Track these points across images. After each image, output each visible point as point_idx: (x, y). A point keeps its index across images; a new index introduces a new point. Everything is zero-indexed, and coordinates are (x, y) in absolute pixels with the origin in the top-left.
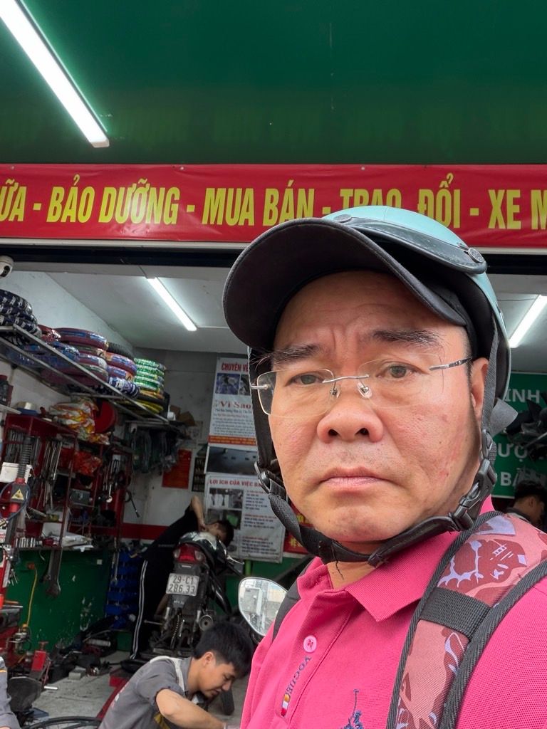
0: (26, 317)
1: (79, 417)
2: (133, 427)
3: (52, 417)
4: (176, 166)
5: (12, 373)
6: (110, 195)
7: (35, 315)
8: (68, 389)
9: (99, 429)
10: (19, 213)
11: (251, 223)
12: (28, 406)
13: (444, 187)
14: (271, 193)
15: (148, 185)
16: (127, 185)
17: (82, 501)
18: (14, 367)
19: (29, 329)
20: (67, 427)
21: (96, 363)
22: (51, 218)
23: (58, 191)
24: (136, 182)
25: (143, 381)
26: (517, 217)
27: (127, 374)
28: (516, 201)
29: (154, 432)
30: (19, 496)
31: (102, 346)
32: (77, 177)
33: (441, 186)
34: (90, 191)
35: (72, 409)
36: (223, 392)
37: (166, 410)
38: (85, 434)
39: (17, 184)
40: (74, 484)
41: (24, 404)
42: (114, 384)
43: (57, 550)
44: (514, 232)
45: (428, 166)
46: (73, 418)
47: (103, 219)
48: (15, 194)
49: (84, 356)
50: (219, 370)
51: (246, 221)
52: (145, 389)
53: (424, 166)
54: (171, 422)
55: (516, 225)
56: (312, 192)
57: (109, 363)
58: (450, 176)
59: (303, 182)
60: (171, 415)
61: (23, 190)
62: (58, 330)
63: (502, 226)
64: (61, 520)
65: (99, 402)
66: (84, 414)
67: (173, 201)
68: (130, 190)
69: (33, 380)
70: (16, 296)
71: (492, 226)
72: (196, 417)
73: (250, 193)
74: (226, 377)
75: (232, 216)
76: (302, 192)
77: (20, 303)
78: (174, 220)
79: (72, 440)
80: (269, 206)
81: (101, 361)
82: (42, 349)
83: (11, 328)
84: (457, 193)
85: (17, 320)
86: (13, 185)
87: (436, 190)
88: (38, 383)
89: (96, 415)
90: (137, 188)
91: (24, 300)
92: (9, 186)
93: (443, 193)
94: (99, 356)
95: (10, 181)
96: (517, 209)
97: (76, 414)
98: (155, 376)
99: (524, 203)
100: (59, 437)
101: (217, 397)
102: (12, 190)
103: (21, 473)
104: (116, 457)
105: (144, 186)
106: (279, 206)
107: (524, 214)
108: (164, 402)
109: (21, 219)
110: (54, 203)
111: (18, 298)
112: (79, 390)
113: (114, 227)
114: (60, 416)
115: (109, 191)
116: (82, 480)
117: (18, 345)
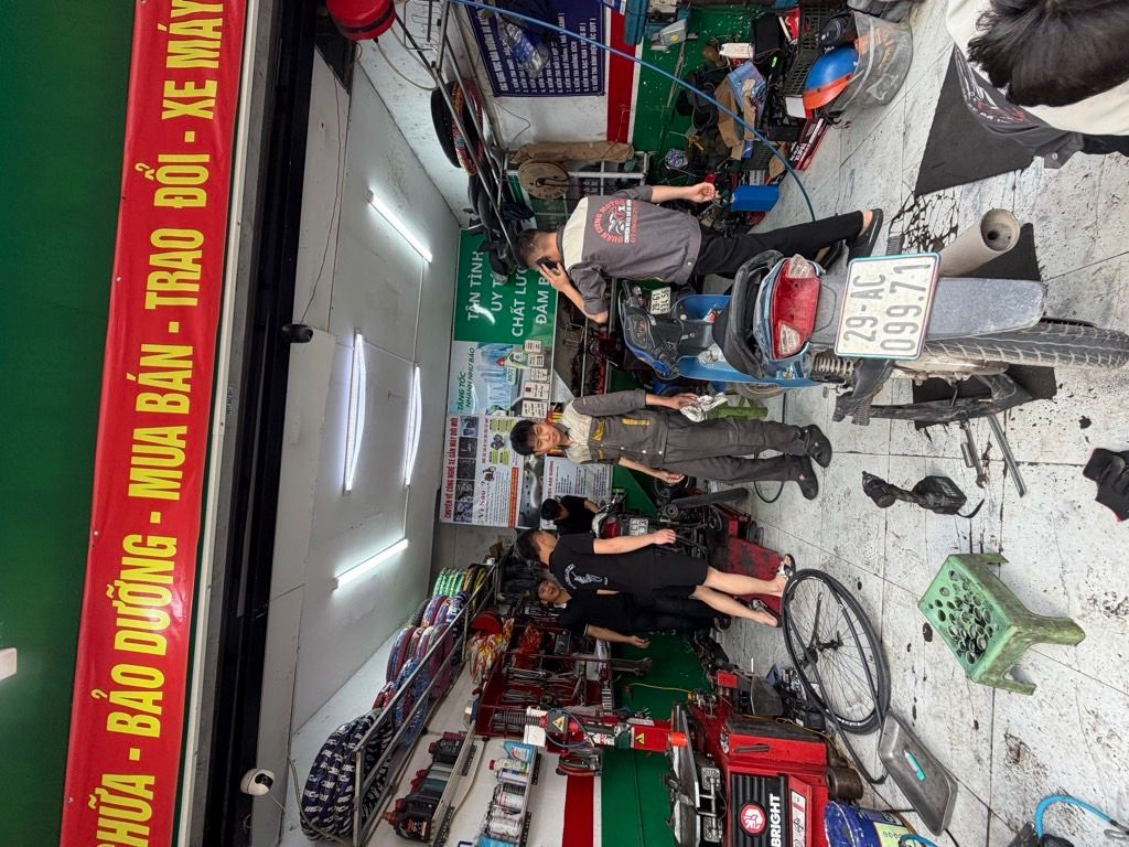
0: (354, 730)
1: (482, 652)
2: (500, 597)
3: (483, 680)
4: (91, 542)
5: (433, 733)
6: (127, 640)
7: (351, 719)
8: (458, 663)
9: (499, 630)
10: (142, 783)
11: (183, 430)
12: (469, 711)
13: (154, 175)
14: (142, 404)
15: (117, 583)
16: (115, 614)
17: (565, 641)
18: (425, 732)
19: (366, 727)
20: (493, 666)
21: (427, 638)
22: (154, 731)
23: (113, 723)
24: (111, 600)
25: (455, 588)
26: (200, 85)
27: (445, 604)
28: (180, 86)
29: (506, 577)
30: (560, 723)
31: (410, 632)
32: (96, 693)
33: (152, 178)
34: (117, 673)
35: (476, 660)
36: (471, 515)
37: (485, 567)
38: (502, 643)
39: (98, 791)
40: (550, 651)
41: (467, 715)
42: (452, 617)
43: (610, 663)
44: (220, 90)
45: (123, 195)
46: (485, 658)
47: (161, 649)
48: (112, 792)
49: (418, 652)
50: (451, 520)
51: (180, 437)
52: (462, 586)
53: (122, 200)
54: (496, 562)
55: (211, 87)
56: (145, 348)
57: (432, 624)
58: (138, 167)
59: (131, 361)
60: (489, 562)
61: (109, 780)
62: (388, 681)
63: (212, 103)
64: (583, 663)
65: (472, 632)
66: (483, 647)
67: (144, 544)
68: (122, 609)
69: (444, 705)
70: (322, 750)
71: (210, 115)
72: (495, 542)
73: (139, 434)
74: (457, 514)
75: (172, 457)
76: (144, 362)
77: (331, 742)
78: (171, 542)
79: (508, 657)
80: (162, 406)
81: (426, 633)
82: (400, 704)
83: (359, 754)
84: (162, 158)
85: (351, 746)
86: (98, 797)
87: (158, 185)
88: (448, 699)
89: (484, 634)
90: (119, 599)
91: (331, 738)
92: (99, 803)
93: (161, 175)
94: (420, 635)
95: (92, 803)
96: (190, 86)
97: (481, 655)
98: (451, 577)
99: (181, 77)
100: (504, 671)
101: (475, 521)
102: (106, 797)
103: (535, 721)
104: (527, 612)
105: (117, 589)
106: (163, 392)
107: (198, 76)
108: (477, 569)
109: (151, 780)
110: (132, 727)
111: (327, 747)
112: (458, 653)
113: (175, 631)
114: (483, 673)
115: (120, 643)
116: (547, 643)
117: (393, 735)
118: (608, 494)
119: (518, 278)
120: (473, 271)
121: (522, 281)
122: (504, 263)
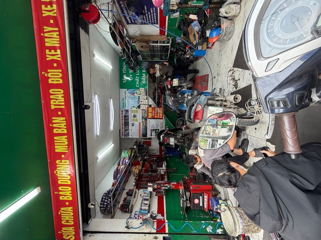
0: (109, 192)
1: (136, 170)
2: (138, 155)
3: (136, 177)
4: (48, 162)
5: (126, 189)
6: (61, 182)
7: (108, 189)
8: (130, 173)
9: (139, 164)
10: (70, 209)
11: (66, 137)
12: (134, 184)
13: (47, 75)
14: (55, 131)
15: (56, 170)
16: (57, 177)
17: (156, 166)
18: (124, 189)
19: (112, 191)
20: (139, 172)
21: (122, 169)
22: (71, 199)
23: (61, 198)
24: (56, 174)
25: (127, 155)
26: (56, 51)
27: (125, 159)
28: (50, 51)
29: (139, 150)
30: (155, 186)
31: (118, 167)
32: (56, 193)
33: (47, 76)
34: (60, 188)
35: (134, 172)
36: (129, 136)
37: (134, 148)
38: (140, 167)
39: (60, 211)
40: (152, 168)
41: (133, 185)
42: (127, 163)
43: (166, 170)
44: (61, 52)
45: (40, 80)
46: (136, 171)
47: (69, 183)
48: (63, 211)
49: (120, 172)
50: (124, 137)
51: (66, 138)
52: (129, 154)
53: (40, 82)
54: (136, 146)
55: (59, 52)
56: (53, 118)
57: (122, 165)
58: (43, 73)
59: (50, 121)
60: (135, 147)
61: (62, 209)
62: (114, 180)
63: (60, 56)
64: (160, 170)
65: (132, 165)
66: (135, 169)
67: (61, 162)
68: (59, 176)
69: (128, 183)
70: (103, 197)
71: (59, 59)
72: (136, 141)
73: (55, 138)
74: (125, 135)
75: (64, 143)
76: (54, 121)
77: (104, 195)
78: (68, 161)
79: (142, 171)
80: (60, 131)
81: (122, 167)
82: (118, 185)
83: (111, 197)
84: (49, 71)
85: (109, 195)
86: (61, 212)
87: (49, 78)
88: (128, 181)
89: (135, 165)
90: (57, 174)
91: (104, 194)
92: (61, 213)
93: (49, 75)
94: (120, 168)
95: (59, 213)
96: (53, 51)
97: (135, 171)
98: (125, 152)
99: (50, 48)
100: (141, 174)
101: (130, 137)
102: (62, 212)
103: (150, 186)
104: (145, 158)
105: (57, 172)
106: (60, 128)
107: (55, 48)
108: (132, 149)
109: (72, 208)
110: (65, 198)
111: (103, 196)
112: (130, 170)
113: (72, 179)
114: (136, 175)
115: (59, 182)
116: (151, 166)
117: (118, 191)
118: (164, 128)
119: (137, 70)
120: (124, 68)
121: (138, 71)
122: (132, 67)
